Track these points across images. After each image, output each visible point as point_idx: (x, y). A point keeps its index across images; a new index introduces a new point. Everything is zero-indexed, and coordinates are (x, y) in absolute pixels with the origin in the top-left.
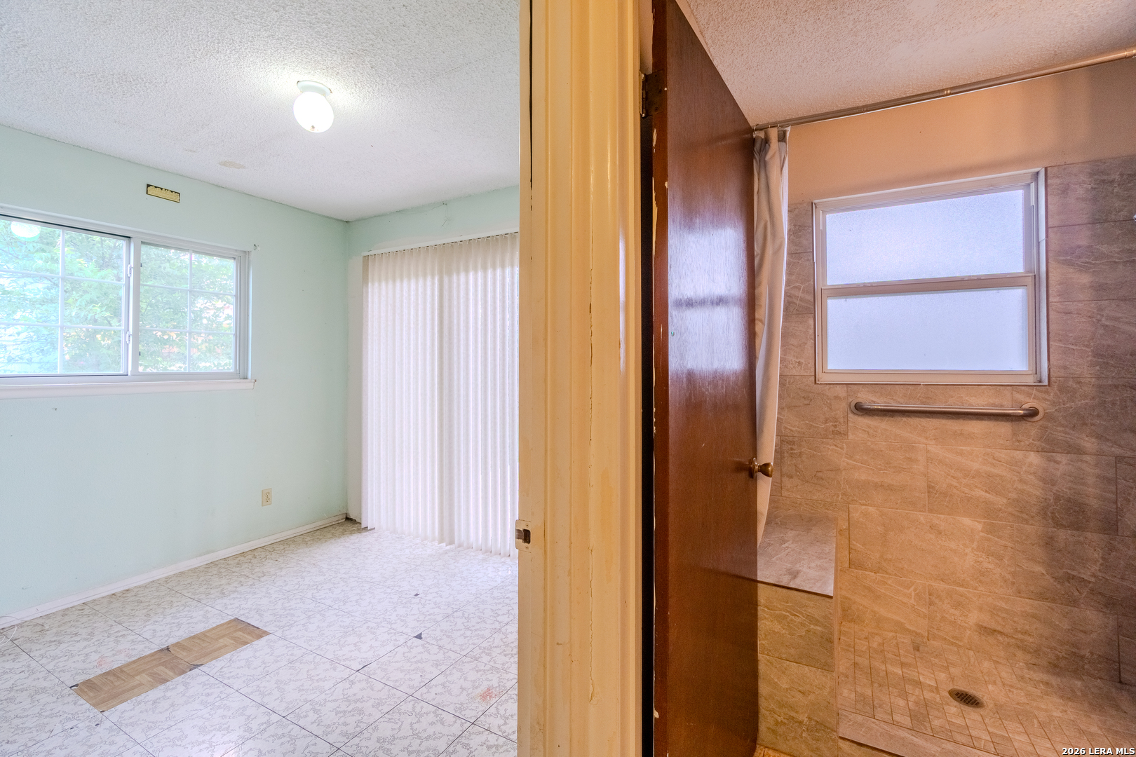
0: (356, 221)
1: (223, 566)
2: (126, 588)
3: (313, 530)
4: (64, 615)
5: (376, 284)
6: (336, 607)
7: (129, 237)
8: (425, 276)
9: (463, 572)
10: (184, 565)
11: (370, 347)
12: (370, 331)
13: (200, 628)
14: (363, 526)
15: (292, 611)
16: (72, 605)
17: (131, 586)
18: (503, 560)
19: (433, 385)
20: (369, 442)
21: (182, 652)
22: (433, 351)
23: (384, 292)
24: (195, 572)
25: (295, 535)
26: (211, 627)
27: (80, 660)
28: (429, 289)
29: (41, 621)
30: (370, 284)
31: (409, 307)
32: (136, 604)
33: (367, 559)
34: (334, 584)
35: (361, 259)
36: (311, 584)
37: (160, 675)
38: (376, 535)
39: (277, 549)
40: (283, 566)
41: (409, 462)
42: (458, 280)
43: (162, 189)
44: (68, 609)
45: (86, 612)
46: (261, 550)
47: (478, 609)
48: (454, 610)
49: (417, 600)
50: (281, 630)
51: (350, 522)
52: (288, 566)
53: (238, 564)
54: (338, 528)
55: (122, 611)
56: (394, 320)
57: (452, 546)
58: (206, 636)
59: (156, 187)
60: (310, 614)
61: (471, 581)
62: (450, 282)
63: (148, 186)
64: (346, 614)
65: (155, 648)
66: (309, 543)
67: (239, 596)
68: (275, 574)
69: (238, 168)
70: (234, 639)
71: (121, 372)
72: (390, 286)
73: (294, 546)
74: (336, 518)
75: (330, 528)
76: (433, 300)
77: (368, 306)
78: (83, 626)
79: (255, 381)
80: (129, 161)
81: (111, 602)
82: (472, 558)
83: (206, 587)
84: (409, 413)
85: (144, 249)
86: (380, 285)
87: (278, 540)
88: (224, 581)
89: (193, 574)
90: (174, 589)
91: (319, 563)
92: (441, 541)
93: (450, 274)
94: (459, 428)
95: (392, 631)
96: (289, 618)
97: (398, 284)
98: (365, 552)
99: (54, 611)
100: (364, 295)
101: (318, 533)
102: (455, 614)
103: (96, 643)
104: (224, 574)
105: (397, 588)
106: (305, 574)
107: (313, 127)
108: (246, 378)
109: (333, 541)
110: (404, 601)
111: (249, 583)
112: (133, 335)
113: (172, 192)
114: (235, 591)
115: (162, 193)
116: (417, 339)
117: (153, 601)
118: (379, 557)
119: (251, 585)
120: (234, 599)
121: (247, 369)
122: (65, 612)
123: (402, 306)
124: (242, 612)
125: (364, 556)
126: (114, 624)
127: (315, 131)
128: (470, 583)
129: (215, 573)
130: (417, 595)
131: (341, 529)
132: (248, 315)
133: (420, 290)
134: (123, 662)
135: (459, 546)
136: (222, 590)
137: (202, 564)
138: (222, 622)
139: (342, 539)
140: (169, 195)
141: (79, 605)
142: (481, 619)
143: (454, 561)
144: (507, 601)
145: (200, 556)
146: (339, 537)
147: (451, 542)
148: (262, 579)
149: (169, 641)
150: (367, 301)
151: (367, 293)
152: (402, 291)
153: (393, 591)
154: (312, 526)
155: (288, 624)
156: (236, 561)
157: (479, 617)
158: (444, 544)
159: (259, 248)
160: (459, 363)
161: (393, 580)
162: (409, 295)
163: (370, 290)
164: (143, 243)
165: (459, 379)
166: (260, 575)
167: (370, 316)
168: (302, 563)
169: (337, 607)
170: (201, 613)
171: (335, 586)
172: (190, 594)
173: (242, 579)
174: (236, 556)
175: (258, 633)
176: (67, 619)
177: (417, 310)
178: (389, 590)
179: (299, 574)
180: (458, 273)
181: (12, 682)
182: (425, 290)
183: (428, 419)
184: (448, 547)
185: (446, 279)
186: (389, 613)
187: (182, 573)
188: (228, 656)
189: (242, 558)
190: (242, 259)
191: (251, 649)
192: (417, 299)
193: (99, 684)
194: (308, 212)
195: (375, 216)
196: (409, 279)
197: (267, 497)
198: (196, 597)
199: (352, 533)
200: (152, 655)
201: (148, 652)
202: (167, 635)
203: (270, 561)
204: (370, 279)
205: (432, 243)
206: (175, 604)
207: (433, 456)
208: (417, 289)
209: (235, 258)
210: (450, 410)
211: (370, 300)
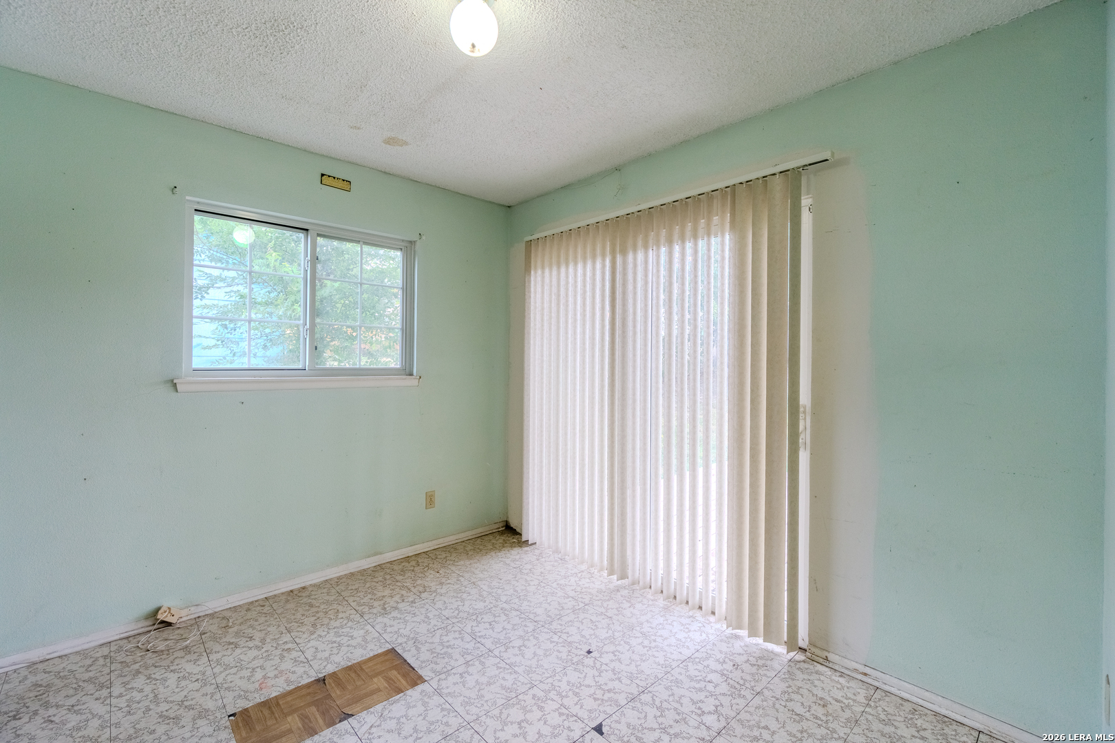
0: (517, 204)
1: (388, 571)
2: (303, 585)
3: (474, 537)
4: (248, 610)
5: (539, 272)
6: (496, 652)
7: (307, 230)
8: (594, 258)
9: (642, 624)
10: (354, 566)
11: (532, 342)
12: (532, 325)
13: (358, 655)
14: (524, 539)
15: (450, 650)
16: (256, 599)
17: (308, 583)
18: (691, 613)
19: (602, 387)
20: (531, 447)
21: (336, 688)
22: (603, 346)
23: (547, 280)
24: (363, 575)
25: (457, 541)
26: (368, 656)
27: (246, 676)
28: (598, 273)
29: (227, 614)
30: (532, 272)
31: (575, 296)
32: (307, 608)
33: (529, 585)
34: (495, 616)
35: (523, 245)
36: (471, 611)
37: (310, 722)
38: (537, 552)
39: (439, 557)
40: (444, 580)
41: (574, 475)
42: (635, 259)
43: (334, 178)
44: (252, 602)
45: (266, 609)
46: (424, 555)
47: (673, 695)
48: (641, 689)
49: (589, 661)
50: (437, 678)
51: (509, 532)
52: (448, 581)
53: (402, 571)
54: (498, 537)
55: (294, 614)
56: (558, 311)
57: (625, 582)
58: (362, 669)
59: (329, 176)
60: (469, 658)
61: (655, 641)
62: (625, 263)
63: (323, 175)
64: (508, 666)
65: (313, 676)
66: (470, 553)
67: (399, 616)
68: (435, 591)
69: (402, 146)
70: (389, 680)
71: (300, 367)
72: (555, 272)
73: (455, 555)
74: (497, 526)
75: (491, 537)
76: (603, 285)
77: (530, 297)
78: (258, 628)
79: (420, 377)
80: (305, 151)
81: (287, 601)
82: (651, 603)
83: (370, 596)
84: (574, 418)
85: (320, 240)
86: (543, 273)
87: (440, 546)
88: (387, 592)
89: (360, 578)
90: (343, 594)
91: (479, 583)
92: (611, 573)
93: (624, 252)
94: (634, 440)
95: (564, 711)
96: (447, 660)
97: (563, 269)
98: (527, 574)
99: (241, 603)
100: (527, 284)
101: (479, 541)
102: (643, 697)
103: (264, 655)
104: (388, 582)
105: (564, 636)
106: (465, 596)
107: (473, 46)
108: (411, 374)
109: (493, 553)
110: (575, 660)
111: (411, 599)
112: (309, 329)
113: (344, 180)
114: (396, 608)
115: (335, 183)
116: (584, 332)
117: (322, 607)
118: (543, 585)
119: (412, 602)
120: (395, 618)
121: (413, 365)
122: (249, 606)
123: (567, 295)
124: (400, 640)
125: (526, 580)
126: (285, 631)
127: (477, 54)
128: (653, 644)
129: (380, 579)
130: (589, 652)
131: (501, 539)
132: (414, 309)
133: (589, 274)
134: (281, 690)
135: (633, 584)
136: (384, 604)
137: (370, 566)
138: (380, 651)
139: (502, 554)
140: (340, 184)
141: (262, 600)
142: (679, 714)
143: (629, 605)
144: (710, 687)
145: (369, 557)
146: (500, 550)
147: (623, 576)
148: (423, 595)
149: (327, 668)
150: (530, 292)
151: (530, 282)
152: (567, 277)
153: (561, 640)
154: (474, 532)
155: (445, 670)
156: (400, 567)
157: (676, 709)
158: (615, 577)
159: (424, 238)
160: (635, 361)
161: (560, 622)
162: (576, 282)
163: (532, 279)
164: (319, 235)
165: (634, 381)
166: (421, 589)
167: (532, 308)
168: (462, 579)
169: (497, 654)
170: (362, 632)
171: (496, 619)
172: (355, 603)
173: (404, 592)
174: (401, 561)
175: (415, 679)
176: (249, 615)
177: (584, 299)
178: (555, 638)
179: (459, 595)
180: (635, 251)
181: (184, 693)
182: (594, 274)
183: (597, 426)
184: (620, 582)
185: (619, 259)
186: (558, 677)
187: (352, 574)
188: (379, 707)
189: (406, 564)
190: (409, 248)
191: (403, 702)
192: (584, 286)
193: (253, 718)
194: (471, 197)
195: (538, 197)
196: (576, 264)
197: (430, 500)
198: (360, 608)
199: (512, 546)
200: (308, 686)
201: (306, 681)
202: (326, 659)
203: (432, 572)
204: (532, 267)
205: (602, 218)
206: (341, 615)
207: (601, 471)
208: (585, 275)
209: (401, 249)
210: (623, 418)
211: (532, 289)
